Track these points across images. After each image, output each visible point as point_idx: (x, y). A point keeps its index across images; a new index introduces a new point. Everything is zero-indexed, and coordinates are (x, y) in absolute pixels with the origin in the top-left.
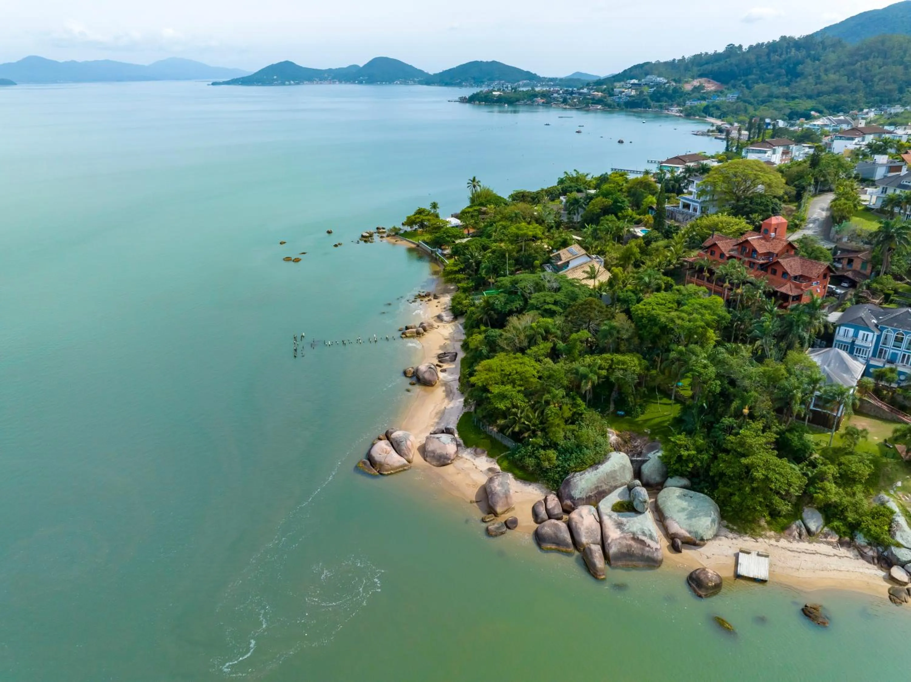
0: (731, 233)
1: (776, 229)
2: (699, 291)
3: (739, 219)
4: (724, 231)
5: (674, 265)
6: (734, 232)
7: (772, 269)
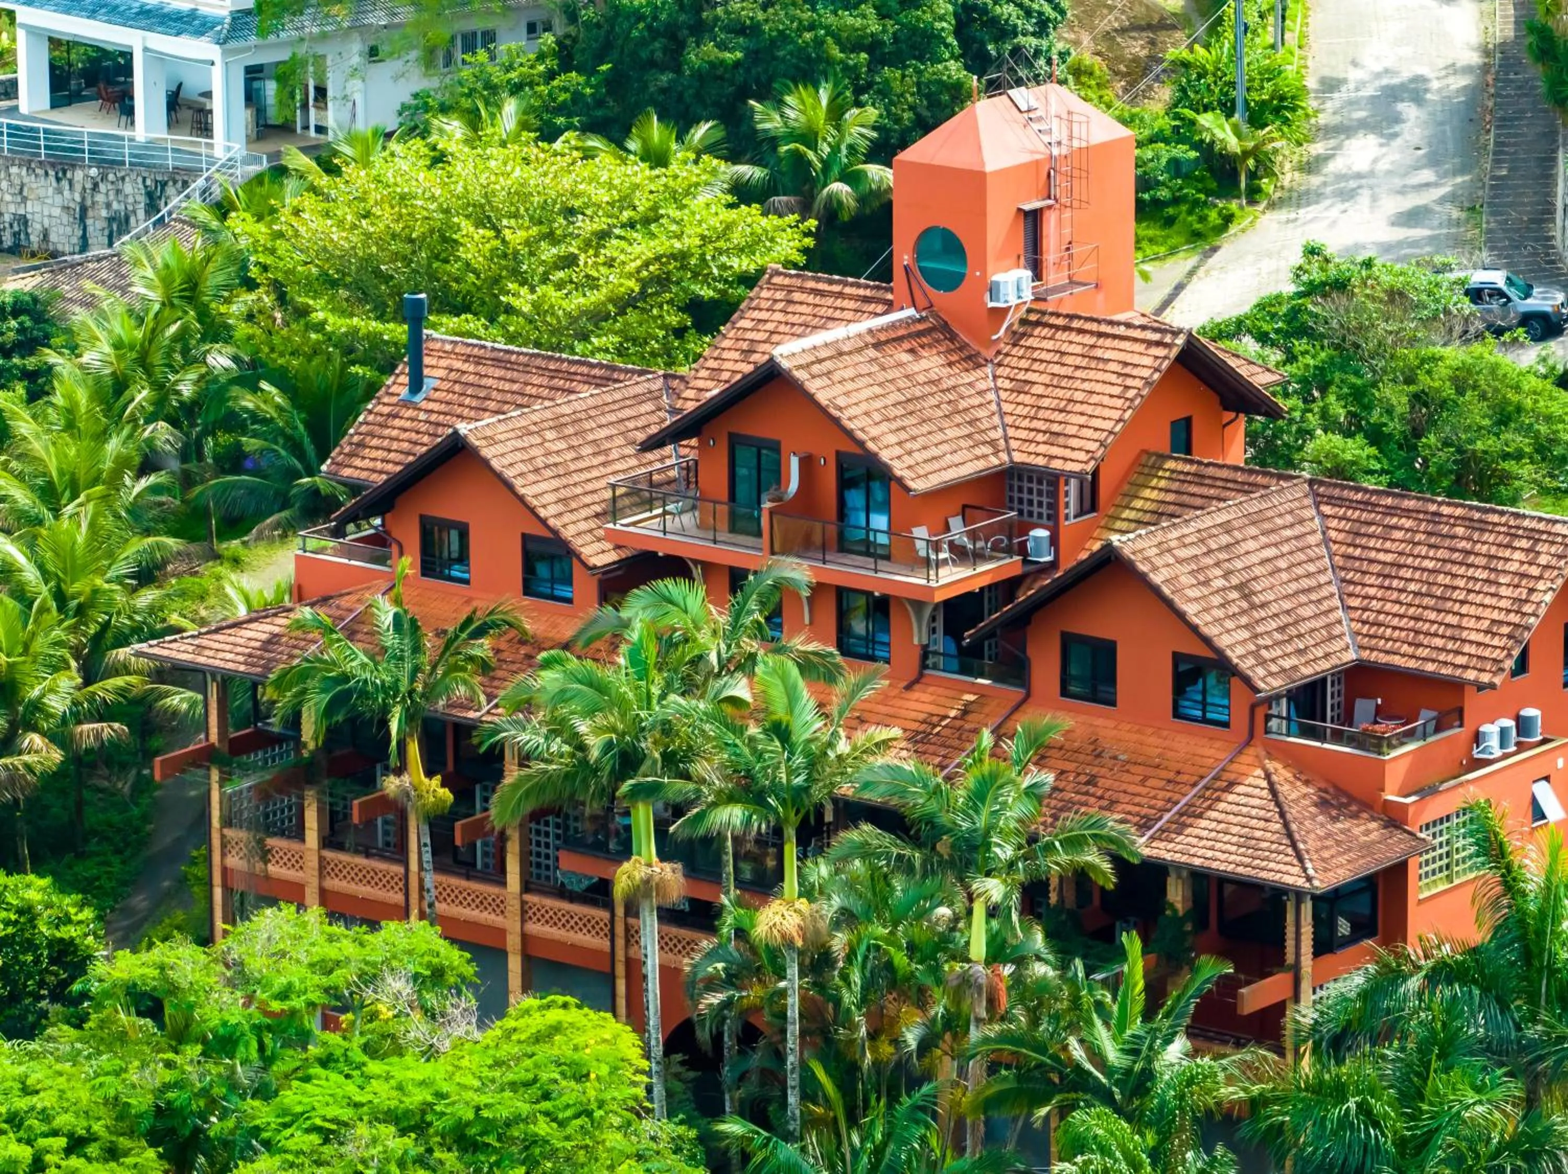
0: (598, 317)
1: (1034, 219)
2: (370, 978)
3: (658, 159)
4: (522, 300)
5: (58, 738)
6: (625, 304)
7: (1068, 642)
